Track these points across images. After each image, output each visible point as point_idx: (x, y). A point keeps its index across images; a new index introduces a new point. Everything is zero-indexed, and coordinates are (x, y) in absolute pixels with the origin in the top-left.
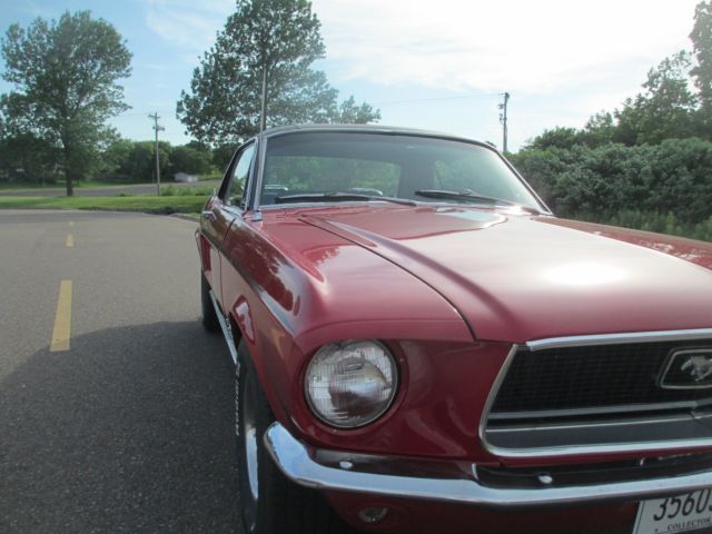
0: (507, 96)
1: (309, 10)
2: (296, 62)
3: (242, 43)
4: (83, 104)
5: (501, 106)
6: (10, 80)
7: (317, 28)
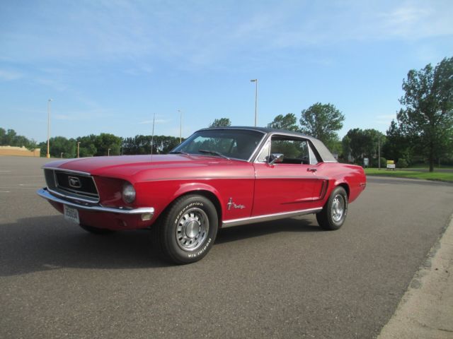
6: (404, 103)
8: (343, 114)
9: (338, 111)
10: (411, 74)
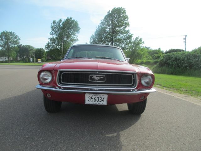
0: (186, 36)
1: (125, 14)
2: (122, 28)
3: (108, 23)
4: (68, 40)
5: (184, 39)
6: (51, 34)
7: (128, 19)
8: (19, 37)
9: (17, 36)
10: (54, 22)
